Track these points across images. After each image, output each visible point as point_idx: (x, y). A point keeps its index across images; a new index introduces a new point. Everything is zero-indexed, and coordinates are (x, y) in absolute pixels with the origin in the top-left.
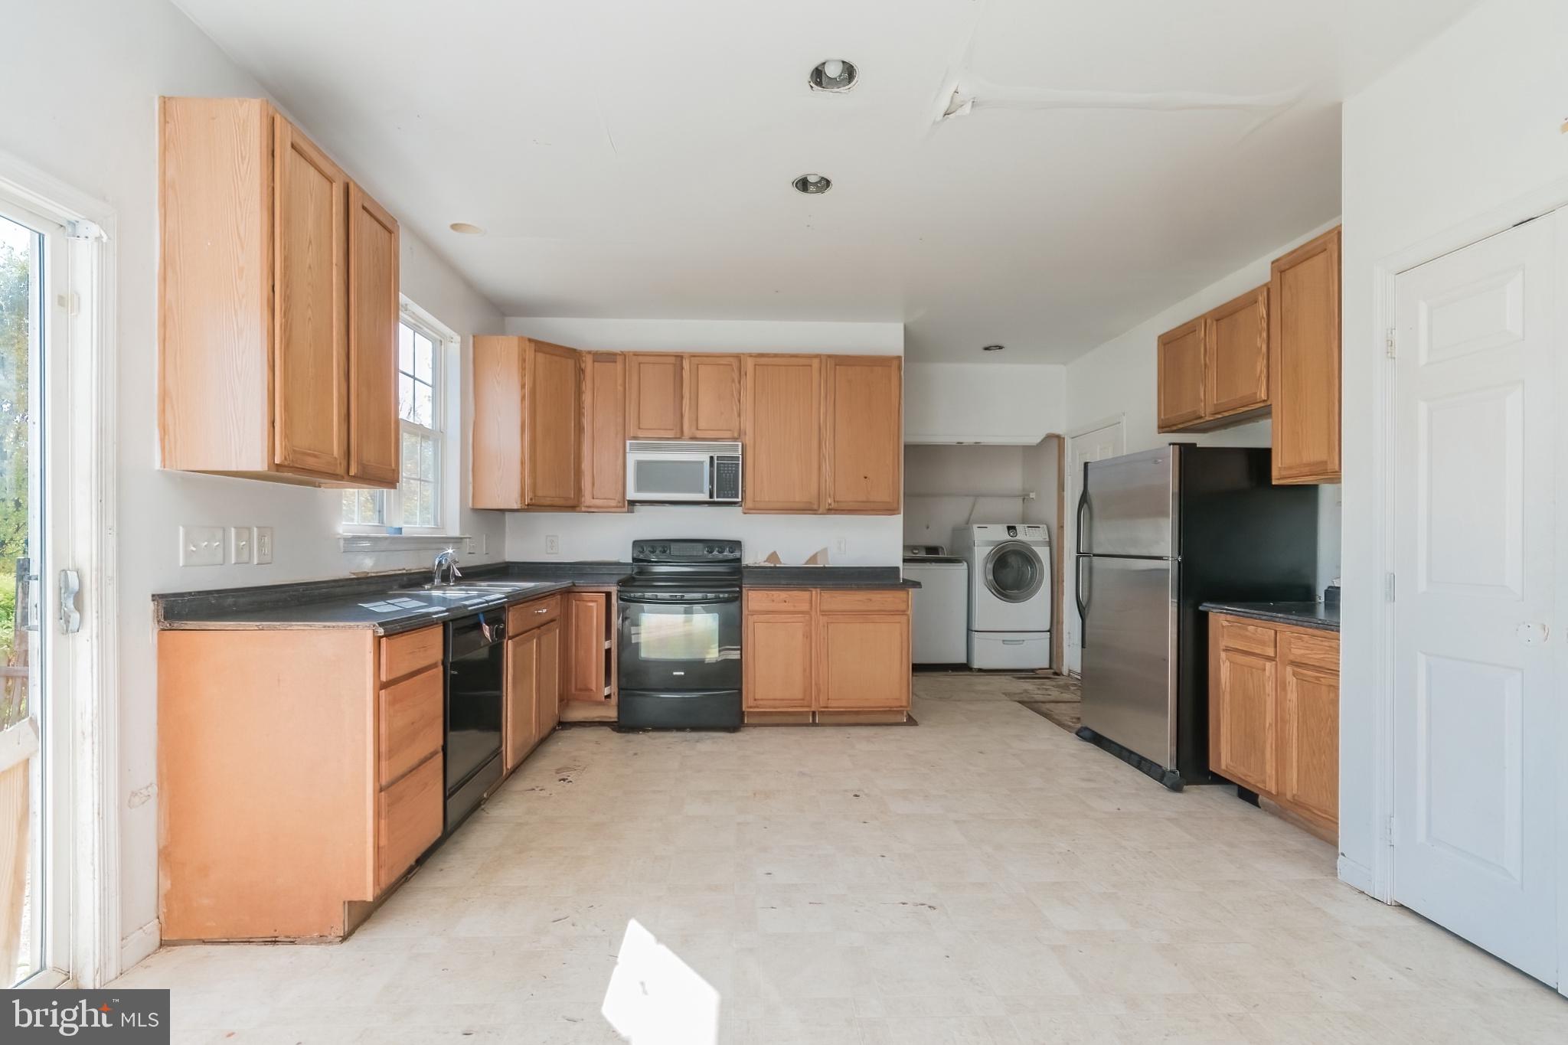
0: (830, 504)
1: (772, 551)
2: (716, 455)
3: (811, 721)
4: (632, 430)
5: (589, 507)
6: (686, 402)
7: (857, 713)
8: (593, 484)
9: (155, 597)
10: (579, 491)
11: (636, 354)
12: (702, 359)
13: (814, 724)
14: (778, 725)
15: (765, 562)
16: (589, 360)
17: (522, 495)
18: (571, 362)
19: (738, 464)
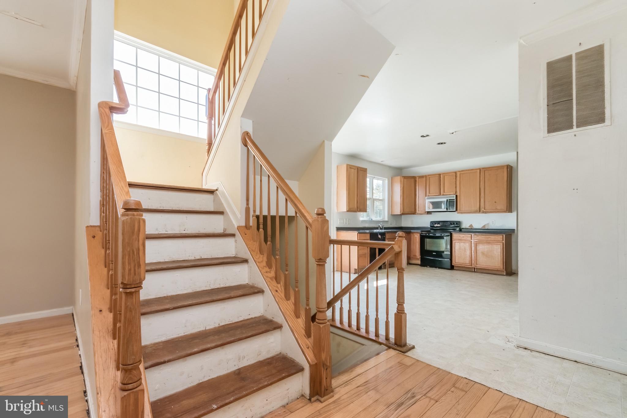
0: (483, 211)
1: (471, 224)
2: (448, 199)
3: (474, 271)
4: (428, 194)
5: (418, 213)
6: (442, 186)
8: (419, 208)
9: (336, 228)
10: (415, 209)
11: (429, 175)
12: (445, 174)
13: (475, 272)
14: (464, 271)
15: (469, 227)
16: (417, 178)
17: (401, 211)
18: (413, 180)
19: (454, 201)
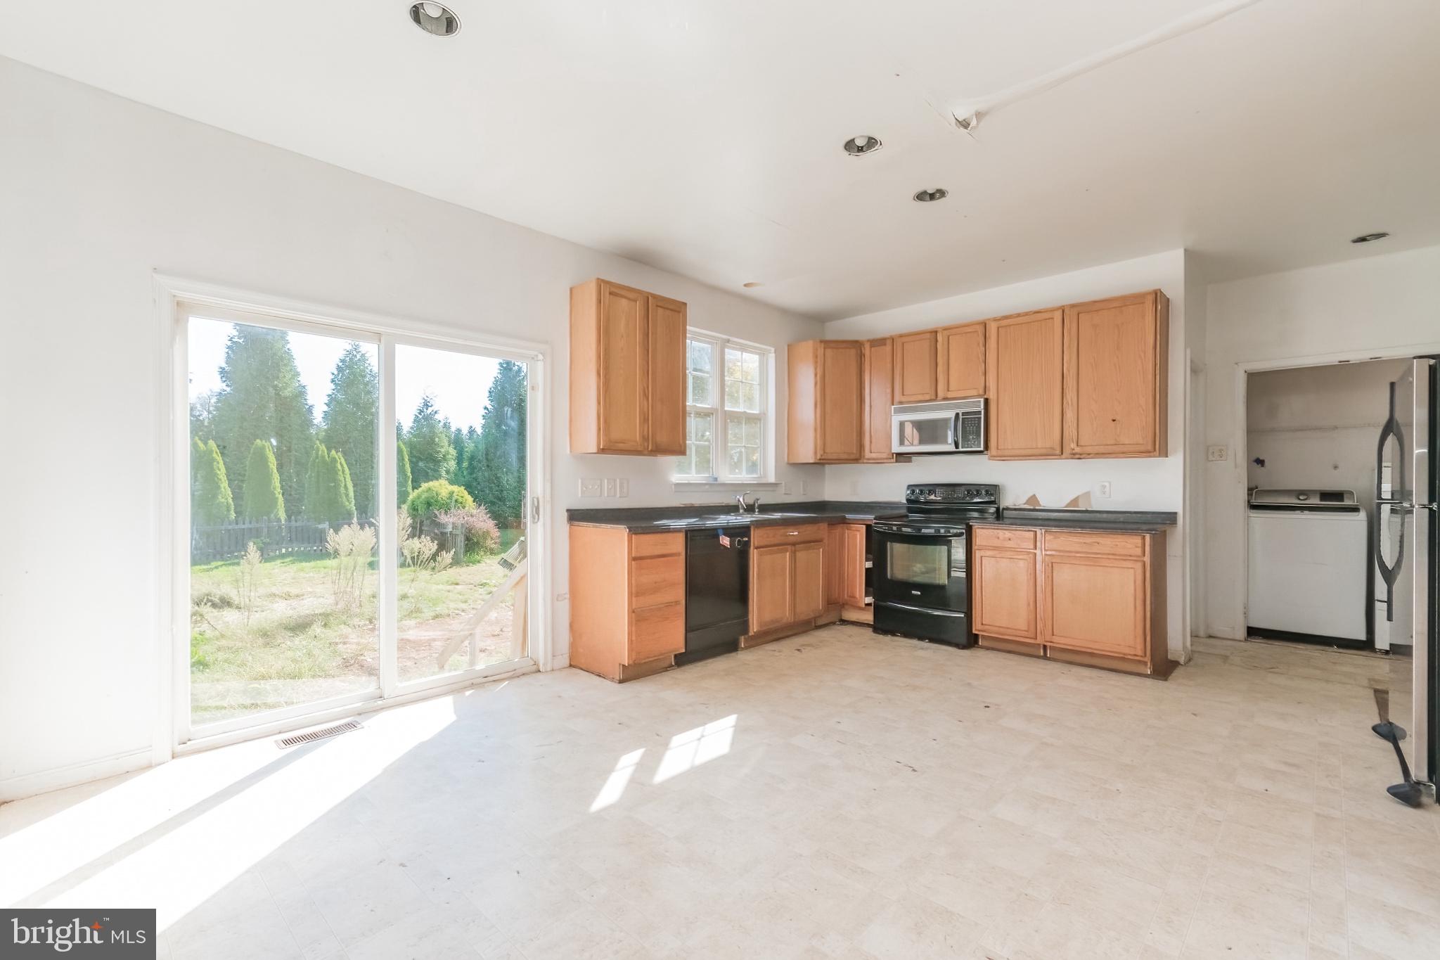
0: (1073, 449)
1: (1031, 494)
2: (960, 411)
3: (1042, 654)
4: (898, 397)
5: (869, 459)
6: (940, 369)
7: (1092, 655)
8: (871, 442)
9: (568, 510)
10: (861, 447)
11: (901, 336)
12: (953, 330)
13: (1045, 657)
14: (1009, 652)
15: (1024, 504)
16: (867, 346)
17: (816, 453)
18: (853, 352)
19: (980, 418)
